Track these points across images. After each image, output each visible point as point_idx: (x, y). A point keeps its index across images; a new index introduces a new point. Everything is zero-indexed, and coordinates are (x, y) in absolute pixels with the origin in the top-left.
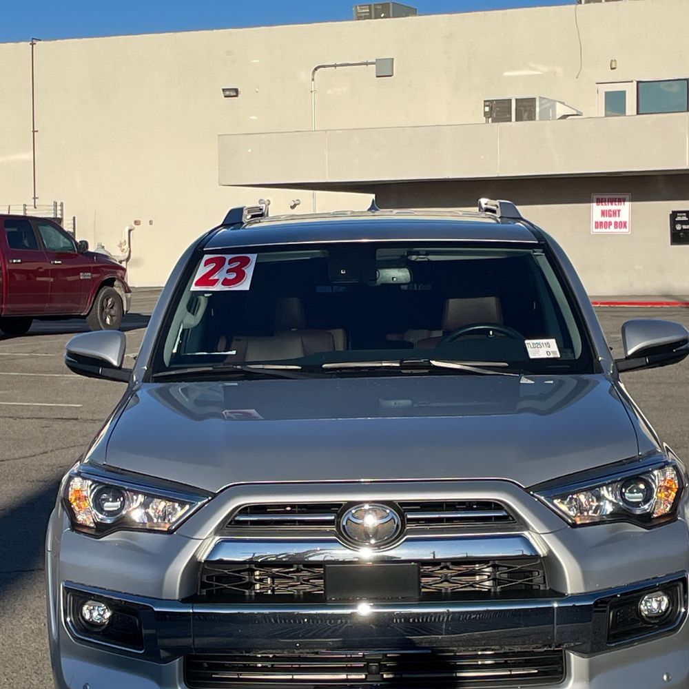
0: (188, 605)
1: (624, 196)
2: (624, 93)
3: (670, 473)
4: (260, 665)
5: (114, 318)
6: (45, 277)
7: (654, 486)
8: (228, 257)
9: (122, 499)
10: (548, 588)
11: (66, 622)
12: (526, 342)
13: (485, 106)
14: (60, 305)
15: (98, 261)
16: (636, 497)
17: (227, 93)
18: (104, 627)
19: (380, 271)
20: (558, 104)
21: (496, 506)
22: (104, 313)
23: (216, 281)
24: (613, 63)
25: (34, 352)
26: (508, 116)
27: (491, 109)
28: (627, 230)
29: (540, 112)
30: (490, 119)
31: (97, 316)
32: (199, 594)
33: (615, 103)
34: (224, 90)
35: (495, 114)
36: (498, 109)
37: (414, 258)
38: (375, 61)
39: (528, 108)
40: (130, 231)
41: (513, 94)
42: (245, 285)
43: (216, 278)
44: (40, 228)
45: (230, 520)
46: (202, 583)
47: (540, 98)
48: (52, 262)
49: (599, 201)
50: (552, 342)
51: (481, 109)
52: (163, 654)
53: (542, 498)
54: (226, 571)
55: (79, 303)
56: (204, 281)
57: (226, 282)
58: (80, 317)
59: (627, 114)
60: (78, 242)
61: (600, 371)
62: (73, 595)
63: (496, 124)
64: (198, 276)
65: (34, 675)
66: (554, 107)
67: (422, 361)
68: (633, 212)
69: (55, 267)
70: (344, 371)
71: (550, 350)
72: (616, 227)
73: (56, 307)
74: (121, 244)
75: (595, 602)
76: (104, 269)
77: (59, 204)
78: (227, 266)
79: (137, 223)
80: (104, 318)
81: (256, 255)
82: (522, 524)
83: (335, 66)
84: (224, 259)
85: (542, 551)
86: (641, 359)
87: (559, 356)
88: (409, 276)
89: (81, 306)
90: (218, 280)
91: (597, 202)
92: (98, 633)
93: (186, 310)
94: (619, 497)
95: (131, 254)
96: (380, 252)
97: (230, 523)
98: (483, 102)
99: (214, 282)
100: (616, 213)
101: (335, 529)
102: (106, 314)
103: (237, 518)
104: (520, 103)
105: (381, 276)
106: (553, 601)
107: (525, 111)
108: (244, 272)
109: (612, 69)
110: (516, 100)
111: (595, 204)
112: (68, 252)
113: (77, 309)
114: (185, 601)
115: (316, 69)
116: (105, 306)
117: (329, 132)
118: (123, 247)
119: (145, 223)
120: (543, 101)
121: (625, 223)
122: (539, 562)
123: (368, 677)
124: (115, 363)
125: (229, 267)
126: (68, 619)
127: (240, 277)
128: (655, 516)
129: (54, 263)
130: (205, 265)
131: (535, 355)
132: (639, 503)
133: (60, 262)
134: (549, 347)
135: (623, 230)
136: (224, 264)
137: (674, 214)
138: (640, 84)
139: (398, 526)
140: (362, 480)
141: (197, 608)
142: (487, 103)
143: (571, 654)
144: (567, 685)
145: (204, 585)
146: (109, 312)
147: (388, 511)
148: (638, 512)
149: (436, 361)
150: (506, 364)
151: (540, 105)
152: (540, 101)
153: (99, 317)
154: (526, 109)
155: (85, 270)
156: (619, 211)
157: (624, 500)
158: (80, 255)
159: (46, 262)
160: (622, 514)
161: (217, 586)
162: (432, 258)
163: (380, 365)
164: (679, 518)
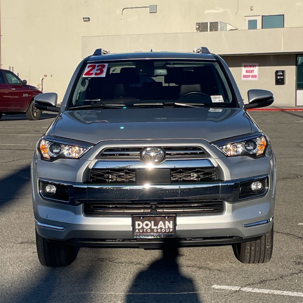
0: (85, 184)
1: (255, 64)
2: (256, 21)
3: (263, 139)
4: (111, 206)
5: (38, 114)
6: (8, 95)
7: (257, 143)
8: (97, 65)
9: (60, 148)
10: (217, 179)
11: (39, 192)
12: (211, 96)
13: (197, 25)
14: (14, 108)
15: (31, 89)
16: (250, 148)
17: (85, 20)
18: (54, 194)
19: (155, 70)
20: (228, 25)
21: (199, 149)
22: (33, 112)
23: (92, 73)
24: (252, 8)
25: (4, 126)
26: (207, 30)
27: (199, 26)
28: (257, 79)
29: (220, 28)
30: (199, 31)
31: (30, 112)
32: (89, 181)
33: (252, 25)
34: (83, 18)
35: (201, 29)
36: (202, 27)
37: (168, 66)
38: (149, 6)
39: (215, 26)
40: (42, 79)
41: (209, 20)
42: (104, 75)
43: (92, 72)
44: (6, 74)
45: (101, 154)
46: (91, 177)
47: (220, 22)
48: (11, 89)
49: (245, 66)
50: (221, 97)
51: (195, 27)
52: (77, 202)
53: (216, 146)
54: (99, 173)
55: (23, 107)
56: (88, 73)
57: (96, 74)
58: (23, 113)
59: (258, 28)
60: (22, 81)
61: (239, 107)
62: (43, 183)
63: (201, 32)
64: (85, 72)
65: (19, 230)
66: (226, 26)
67: (171, 103)
68: (259, 71)
69: (12, 91)
70: (142, 107)
71: (220, 99)
72: (252, 77)
73: (12, 108)
74: (38, 85)
75: (234, 184)
76: (33, 93)
77: (11, 67)
78: (96, 68)
79: (45, 76)
80: (33, 113)
81: (108, 64)
82: (208, 156)
83: (132, 8)
84: (95, 65)
85: (215, 165)
86: (255, 104)
87: (223, 102)
88: (166, 73)
89: (24, 108)
90: (93, 73)
91: (244, 67)
92: (52, 196)
93: (81, 85)
94: (244, 148)
95: (43, 90)
96: (155, 63)
97: (101, 155)
98: (196, 24)
99: (91, 74)
100: (252, 71)
101: (140, 157)
102: (34, 112)
103: (104, 153)
104: (212, 24)
105: (156, 72)
106: (219, 183)
107: (214, 27)
108: (103, 70)
109: (251, 10)
110: (210, 23)
111: (243, 68)
112: (18, 85)
113: (22, 109)
114: (85, 183)
115: (123, 9)
116: (34, 108)
117: (129, 36)
118: (39, 87)
119: (49, 76)
120: (222, 23)
121: (256, 76)
122: (214, 169)
123: (152, 210)
124: (54, 104)
125: (97, 68)
126: (40, 191)
127: (102, 72)
128: (257, 155)
129: (12, 90)
130: (88, 68)
131: (214, 101)
132: (252, 150)
133: (15, 89)
134: (220, 98)
135: (255, 79)
136: (95, 67)
137: (277, 72)
138: (263, 17)
139: (163, 156)
140: (148, 139)
141: (89, 185)
142: (198, 24)
143: (226, 202)
144: (224, 213)
145: (91, 178)
146: (36, 111)
147: (159, 150)
148: (251, 153)
149: (177, 103)
150: (203, 104)
151: (220, 25)
152: (220, 23)
153: (31, 113)
154: (214, 26)
155: (26, 93)
156: (253, 70)
157: (246, 149)
158: (23, 87)
159: (9, 89)
160: (245, 154)
161: (96, 178)
162: (176, 66)
163: (155, 104)
164: (266, 155)
